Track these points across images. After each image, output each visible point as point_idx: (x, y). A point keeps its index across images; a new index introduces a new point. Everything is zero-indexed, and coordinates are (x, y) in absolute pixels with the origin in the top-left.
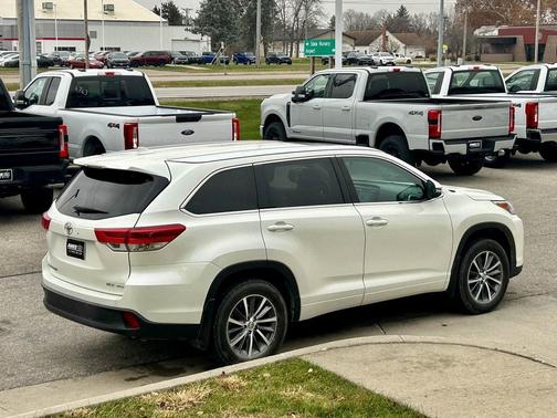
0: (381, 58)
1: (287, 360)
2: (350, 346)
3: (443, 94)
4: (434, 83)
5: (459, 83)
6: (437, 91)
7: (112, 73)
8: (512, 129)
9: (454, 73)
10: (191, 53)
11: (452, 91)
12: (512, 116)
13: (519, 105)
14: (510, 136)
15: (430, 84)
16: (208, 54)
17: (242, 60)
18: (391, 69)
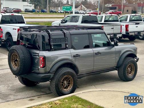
0: (81, 12)
1: (72, 96)
2: (88, 92)
3: (103, 22)
4: (100, 19)
5: (107, 19)
6: (101, 21)
7: (13, 14)
8: (121, 31)
9: (106, 16)
10: (29, 9)
11: (105, 21)
12: (121, 28)
13: (124, 25)
14: (121, 33)
15: (99, 19)
16: (33, 10)
17: (43, 11)
18: (88, 15)
